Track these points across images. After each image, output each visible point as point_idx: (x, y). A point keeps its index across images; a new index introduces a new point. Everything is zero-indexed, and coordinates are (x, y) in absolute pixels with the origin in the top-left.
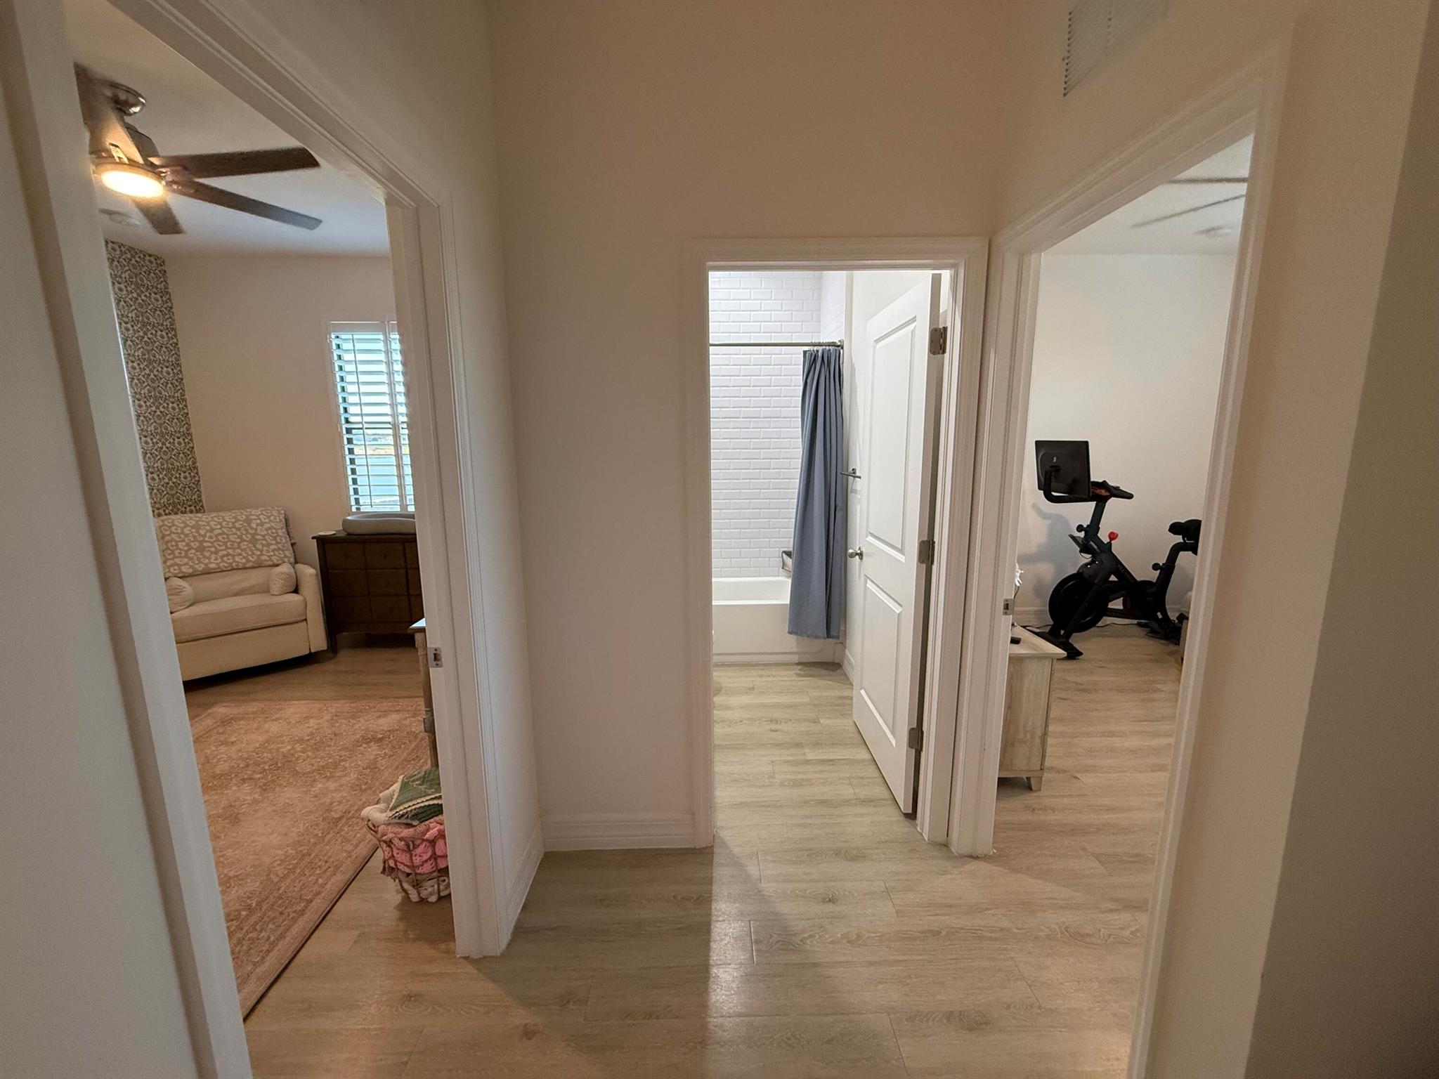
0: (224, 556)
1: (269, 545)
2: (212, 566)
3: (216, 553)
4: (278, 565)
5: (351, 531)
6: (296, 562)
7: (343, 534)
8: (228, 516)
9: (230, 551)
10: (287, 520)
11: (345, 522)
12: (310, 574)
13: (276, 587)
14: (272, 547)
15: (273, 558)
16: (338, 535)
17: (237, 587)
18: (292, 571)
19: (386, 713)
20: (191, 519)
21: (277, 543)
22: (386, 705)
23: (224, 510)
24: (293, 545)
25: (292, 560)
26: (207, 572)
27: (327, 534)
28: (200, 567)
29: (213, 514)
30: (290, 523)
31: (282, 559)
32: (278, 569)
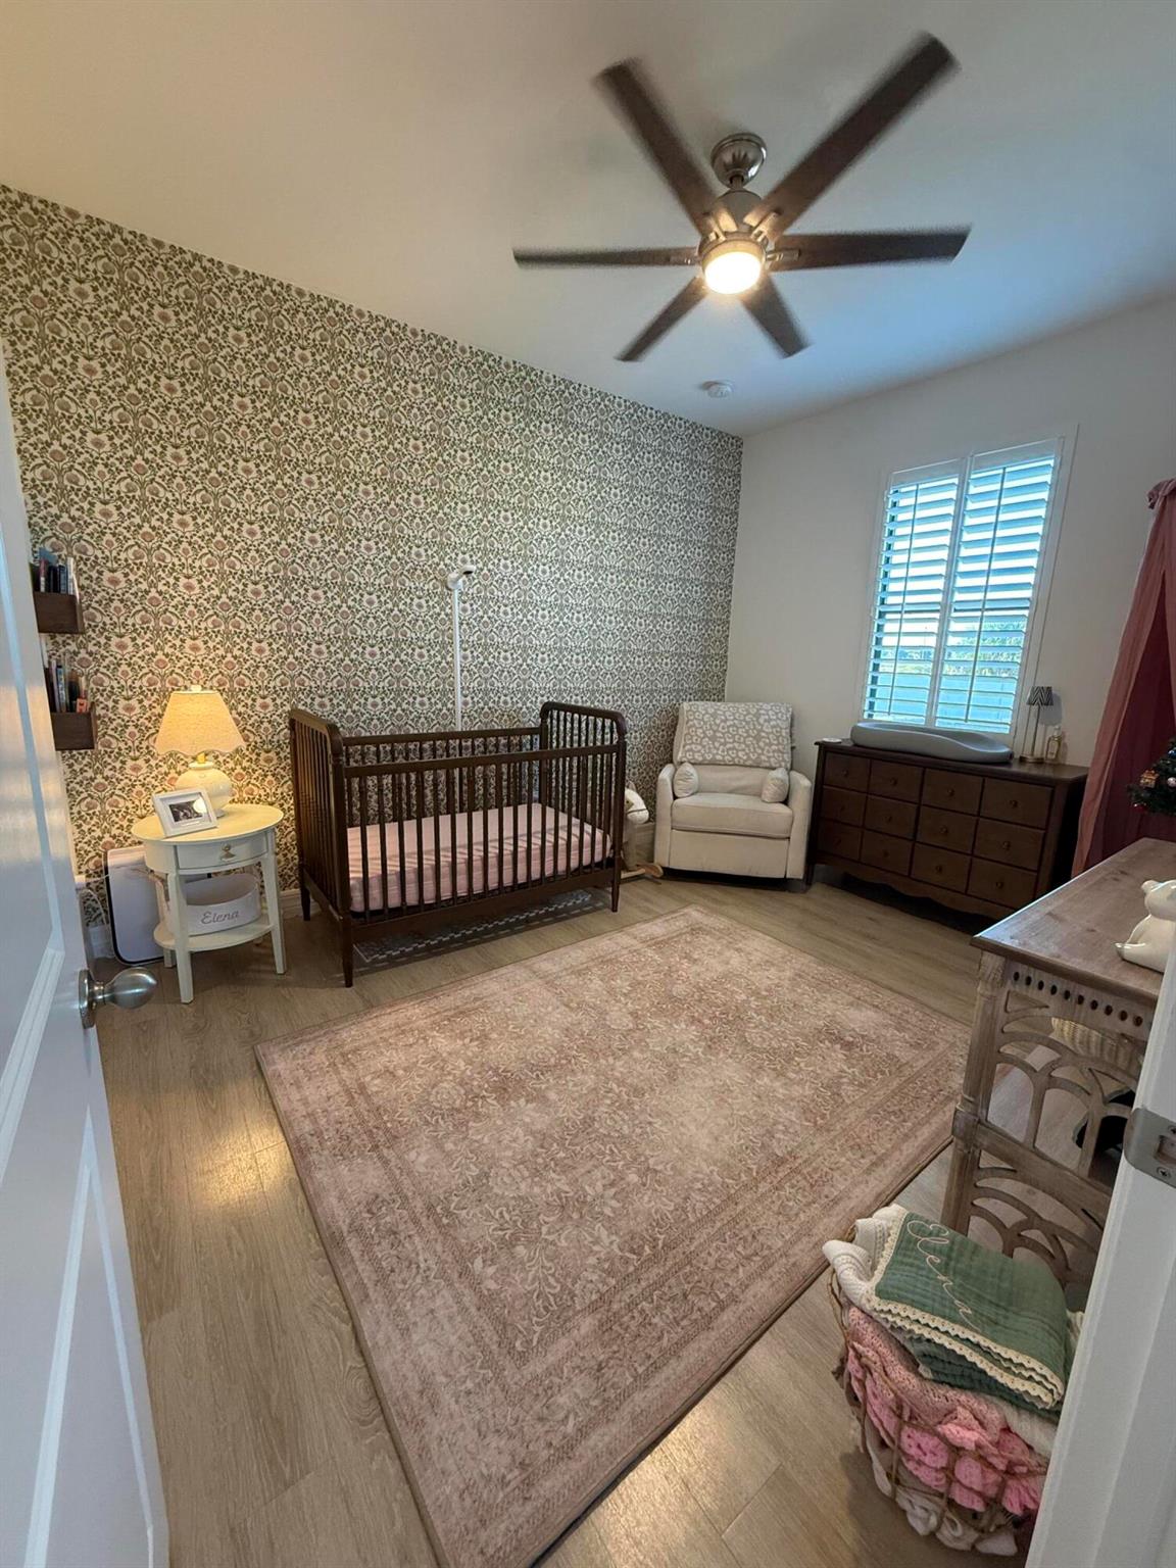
0: (730, 749)
1: (770, 744)
2: (719, 757)
3: (725, 744)
4: (774, 769)
5: (860, 742)
6: (792, 769)
7: (849, 744)
8: (742, 707)
9: (736, 745)
10: (792, 719)
11: (855, 730)
12: (804, 784)
13: (770, 791)
14: (774, 747)
15: (772, 760)
16: (844, 744)
17: (735, 784)
18: (787, 778)
19: (857, 1003)
20: (711, 707)
21: (779, 744)
22: (861, 989)
23: (739, 701)
24: (793, 748)
25: (789, 765)
26: (713, 763)
27: (832, 741)
28: (709, 757)
29: (731, 704)
30: (795, 723)
31: (779, 762)
32: (773, 774)
